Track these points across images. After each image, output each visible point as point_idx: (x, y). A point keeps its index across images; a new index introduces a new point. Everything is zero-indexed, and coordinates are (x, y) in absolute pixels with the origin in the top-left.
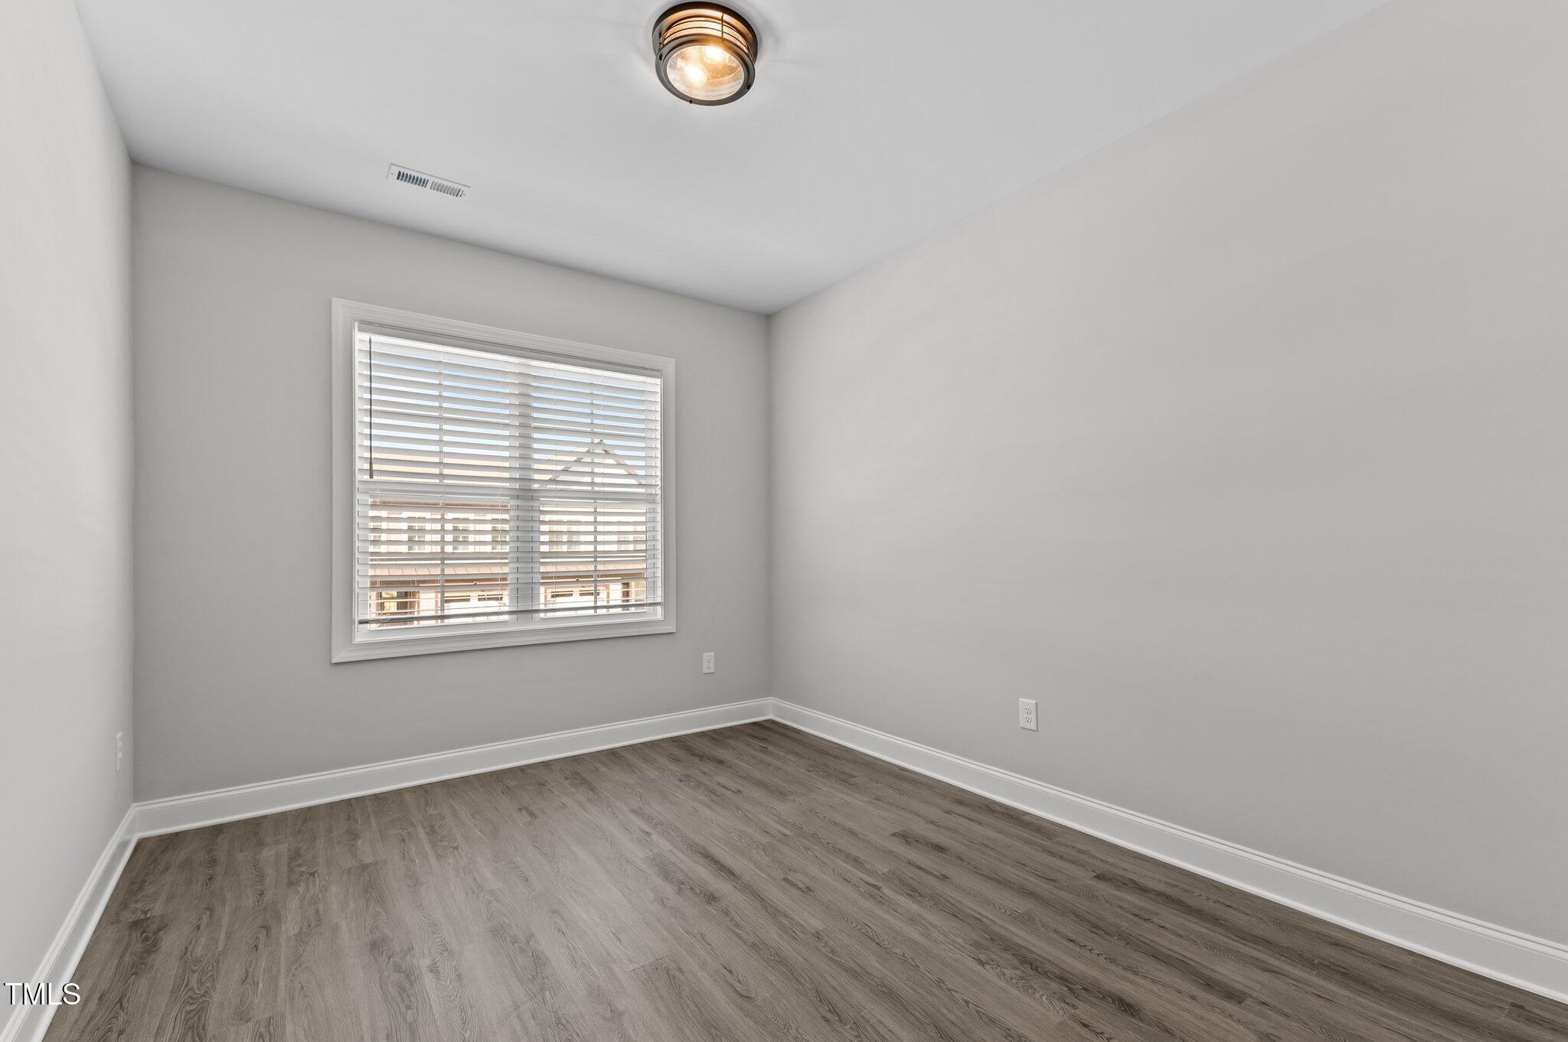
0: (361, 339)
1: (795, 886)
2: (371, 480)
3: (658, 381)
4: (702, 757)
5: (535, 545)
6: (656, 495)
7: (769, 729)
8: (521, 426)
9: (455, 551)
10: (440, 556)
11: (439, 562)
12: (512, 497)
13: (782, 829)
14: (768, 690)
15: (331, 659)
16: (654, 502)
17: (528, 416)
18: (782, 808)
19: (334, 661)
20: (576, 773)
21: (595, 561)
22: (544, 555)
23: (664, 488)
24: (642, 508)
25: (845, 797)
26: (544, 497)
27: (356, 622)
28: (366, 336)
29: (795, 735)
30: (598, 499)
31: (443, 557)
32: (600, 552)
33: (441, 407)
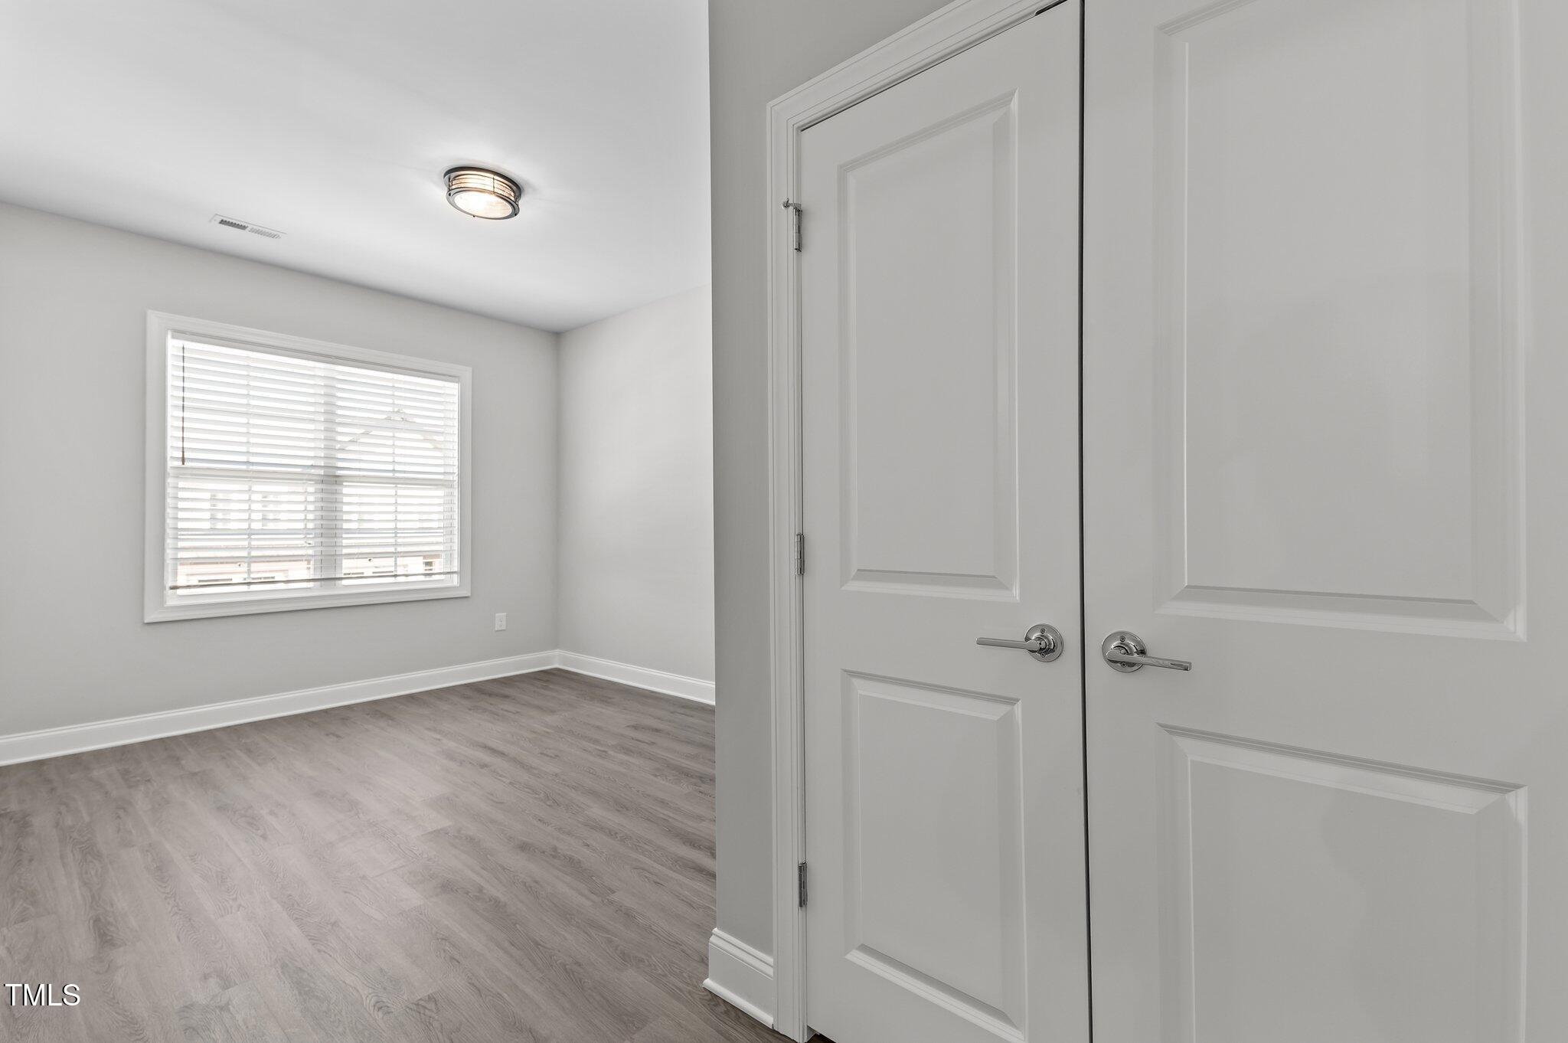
0: (173, 345)
1: (547, 756)
2: (183, 466)
3: (456, 386)
4: (490, 695)
5: (338, 523)
6: (454, 481)
7: (554, 674)
8: (326, 421)
9: (264, 528)
10: (248, 532)
11: (246, 537)
12: (317, 482)
13: (545, 729)
14: (555, 645)
15: (143, 617)
16: (452, 487)
17: (333, 413)
18: (550, 719)
19: (147, 621)
20: (377, 711)
21: (396, 533)
22: (348, 531)
23: (461, 476)
24: (440, 492)
25: (600, 709)
26: (346, 482)
27: (167, 588)
28: (179, 343)
29: (573, 676)
30: (399, 484)
31: (250, 533)
32: (400, 529)
33: (248, 405)
